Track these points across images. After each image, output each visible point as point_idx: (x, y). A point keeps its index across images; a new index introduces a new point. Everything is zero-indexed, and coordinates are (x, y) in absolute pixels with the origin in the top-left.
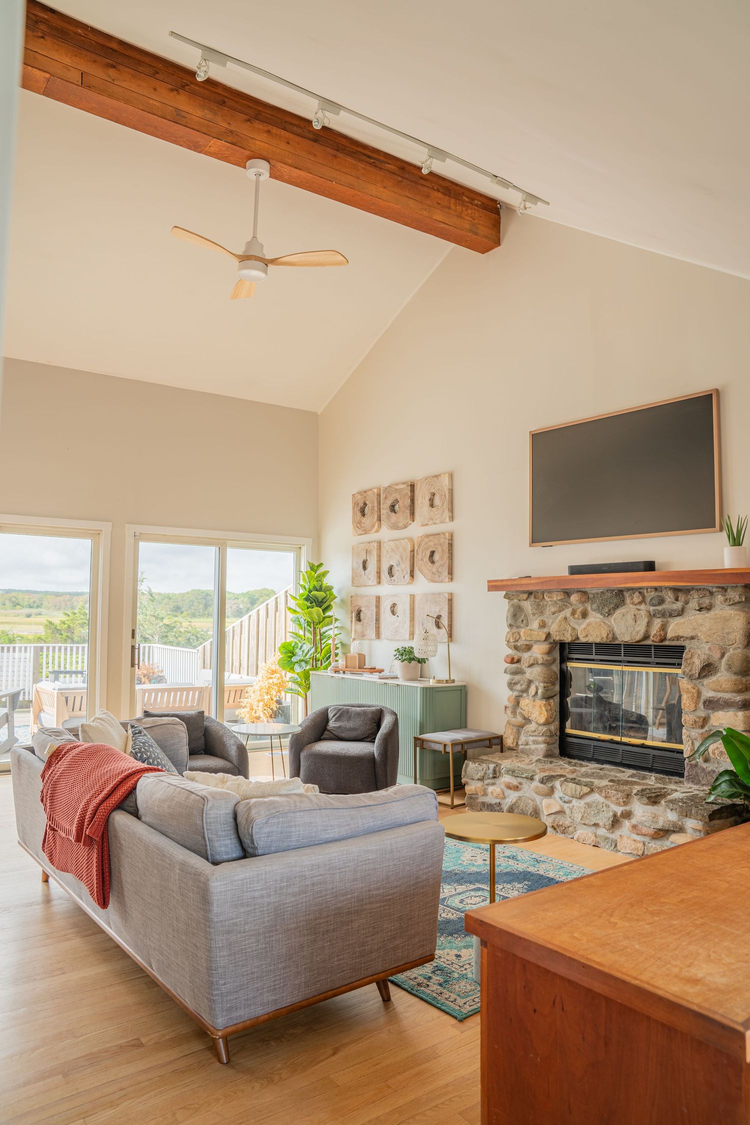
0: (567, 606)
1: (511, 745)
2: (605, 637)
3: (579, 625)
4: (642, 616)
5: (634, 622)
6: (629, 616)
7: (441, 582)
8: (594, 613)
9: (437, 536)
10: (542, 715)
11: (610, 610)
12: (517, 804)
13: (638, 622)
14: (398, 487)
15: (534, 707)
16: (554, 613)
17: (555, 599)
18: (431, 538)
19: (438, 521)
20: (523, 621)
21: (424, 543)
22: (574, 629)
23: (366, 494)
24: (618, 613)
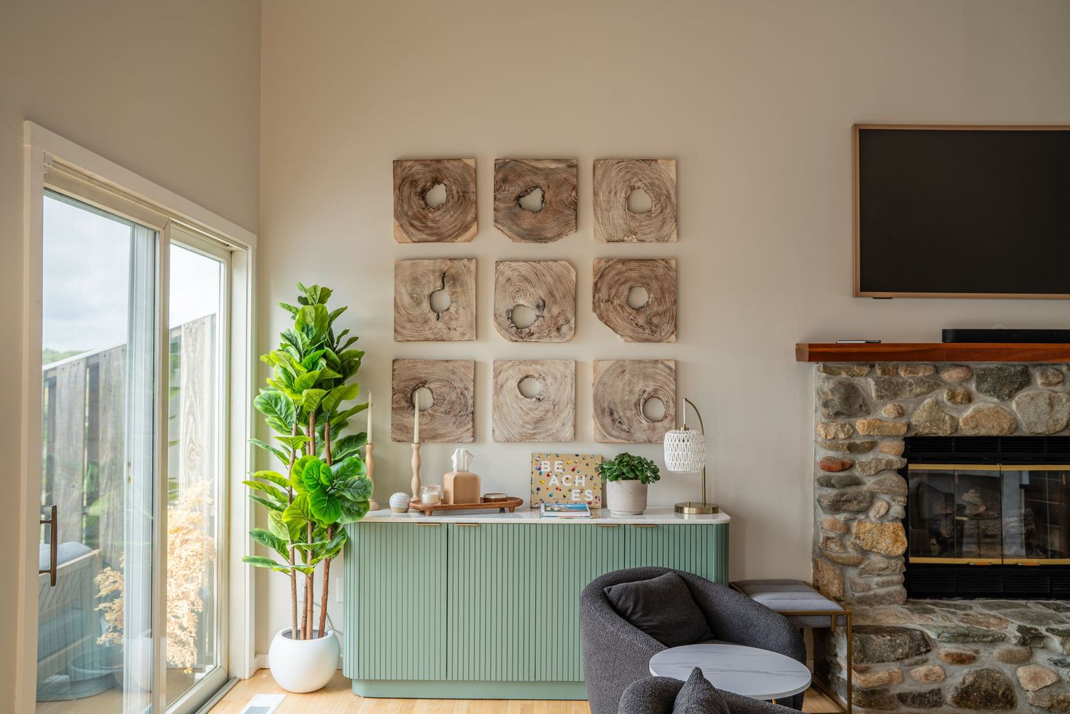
0: (939, 385)
1: (838, 595)
2: (1006, 428)
3: (961, 412)
4: (1061, 400)
5: (1049, 408)
6: (1041, 399)
7: (659, 341)
8: (981, 396)
9: (650, 263)
10: (899, 544)
11: (1011, 392)
12: (976, 685)
13: (1057, 408)
14: (540, 165)
15: (882, 532)
16: (917, 395)
17: (921, 375)
18: (633, 265)
19: (649, 237)
20: (861, 406)
21: (614, 272)
22: (952, 418)
23: (440, 166)
24: (1022, 395)
